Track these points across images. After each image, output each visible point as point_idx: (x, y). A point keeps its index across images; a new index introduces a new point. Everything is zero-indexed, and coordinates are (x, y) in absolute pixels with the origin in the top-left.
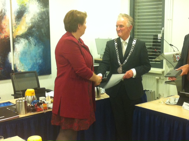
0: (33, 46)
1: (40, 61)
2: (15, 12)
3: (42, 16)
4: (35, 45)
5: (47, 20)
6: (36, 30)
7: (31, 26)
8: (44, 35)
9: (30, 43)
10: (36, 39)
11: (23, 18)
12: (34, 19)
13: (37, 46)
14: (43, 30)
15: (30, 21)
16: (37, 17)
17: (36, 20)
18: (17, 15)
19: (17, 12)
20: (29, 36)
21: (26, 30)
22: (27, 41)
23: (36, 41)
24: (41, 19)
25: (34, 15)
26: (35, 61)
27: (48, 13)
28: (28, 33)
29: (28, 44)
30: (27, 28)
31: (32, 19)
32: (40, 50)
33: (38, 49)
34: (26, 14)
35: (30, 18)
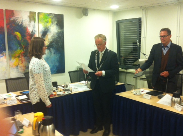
0: (53, 54)
1: (58, 64)
2: (41, 32)
3: (59, 35)
4: (54, 54)
5: (63, 37)
6: (55, 44)
7: (52, 41)
8: (60, 47)
9: (51, 52)
10: (55, 49)
11: (46, 36)
12: (54, 36)
13: (55, 54)
14: (59, 44)
15: (51, 38)
16: (56, 35)
17: (55, 37)
18: (43, 34)
19: (43, 32)
20: (50, 48)
21: (48, 44)
22: (49, 51)
23: (55, 51)
24: (58, 36)
25: (54, 34)
26: (54, 64)
27: (63, 32)
28: (50, 46)
29: (49, 53)
30: (49, 42)
31: (52, 36)
32: (58, 57)
33: (56, 56)
34: (48, 34)
35: (51, 36)
